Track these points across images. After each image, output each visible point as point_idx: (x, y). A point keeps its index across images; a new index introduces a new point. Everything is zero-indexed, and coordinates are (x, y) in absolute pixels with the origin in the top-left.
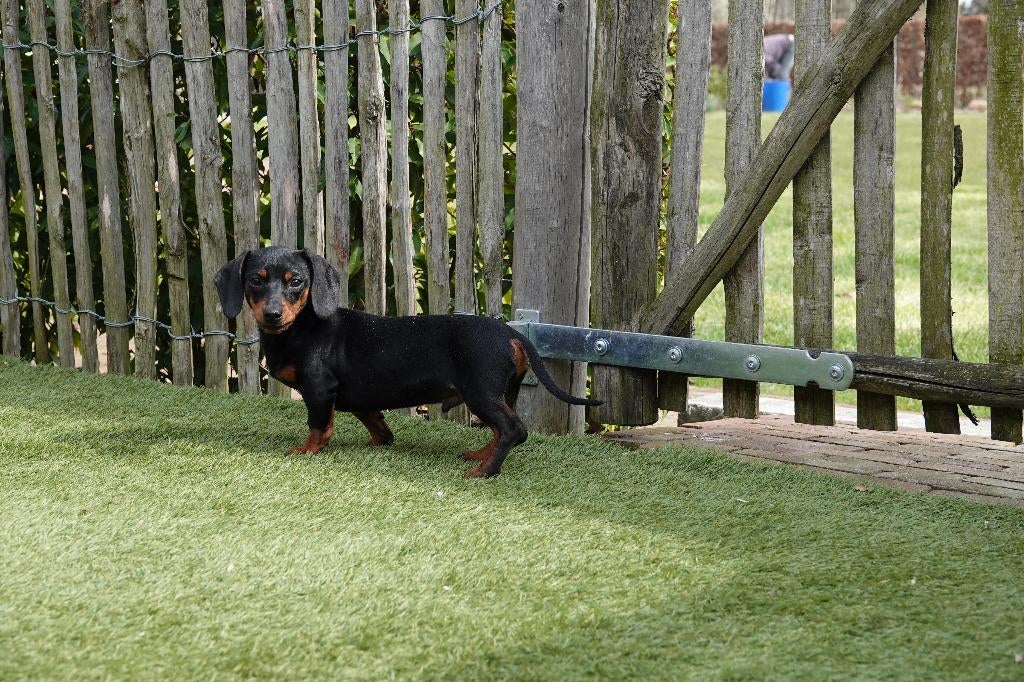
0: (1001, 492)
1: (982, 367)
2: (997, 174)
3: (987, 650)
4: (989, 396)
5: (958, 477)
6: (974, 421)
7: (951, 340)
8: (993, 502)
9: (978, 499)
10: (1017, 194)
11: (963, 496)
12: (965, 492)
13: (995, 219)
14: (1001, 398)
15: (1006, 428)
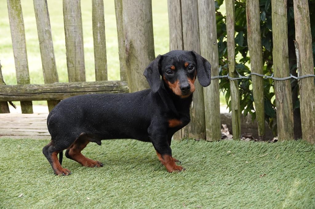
0: (27, 133)
1: (14, 86)
2: (12, 11)
3: (8, 195)
4: (17, 97)
5: (12, 130)
6: (15, 107)
7: (2, 77)
8: (23, 138)
9: (17, 137)
10: (20, 18)
11: (11, 137)
12: (13, 135)
13: (13, 28)
14: (22, 98)
15: (27, 109)
